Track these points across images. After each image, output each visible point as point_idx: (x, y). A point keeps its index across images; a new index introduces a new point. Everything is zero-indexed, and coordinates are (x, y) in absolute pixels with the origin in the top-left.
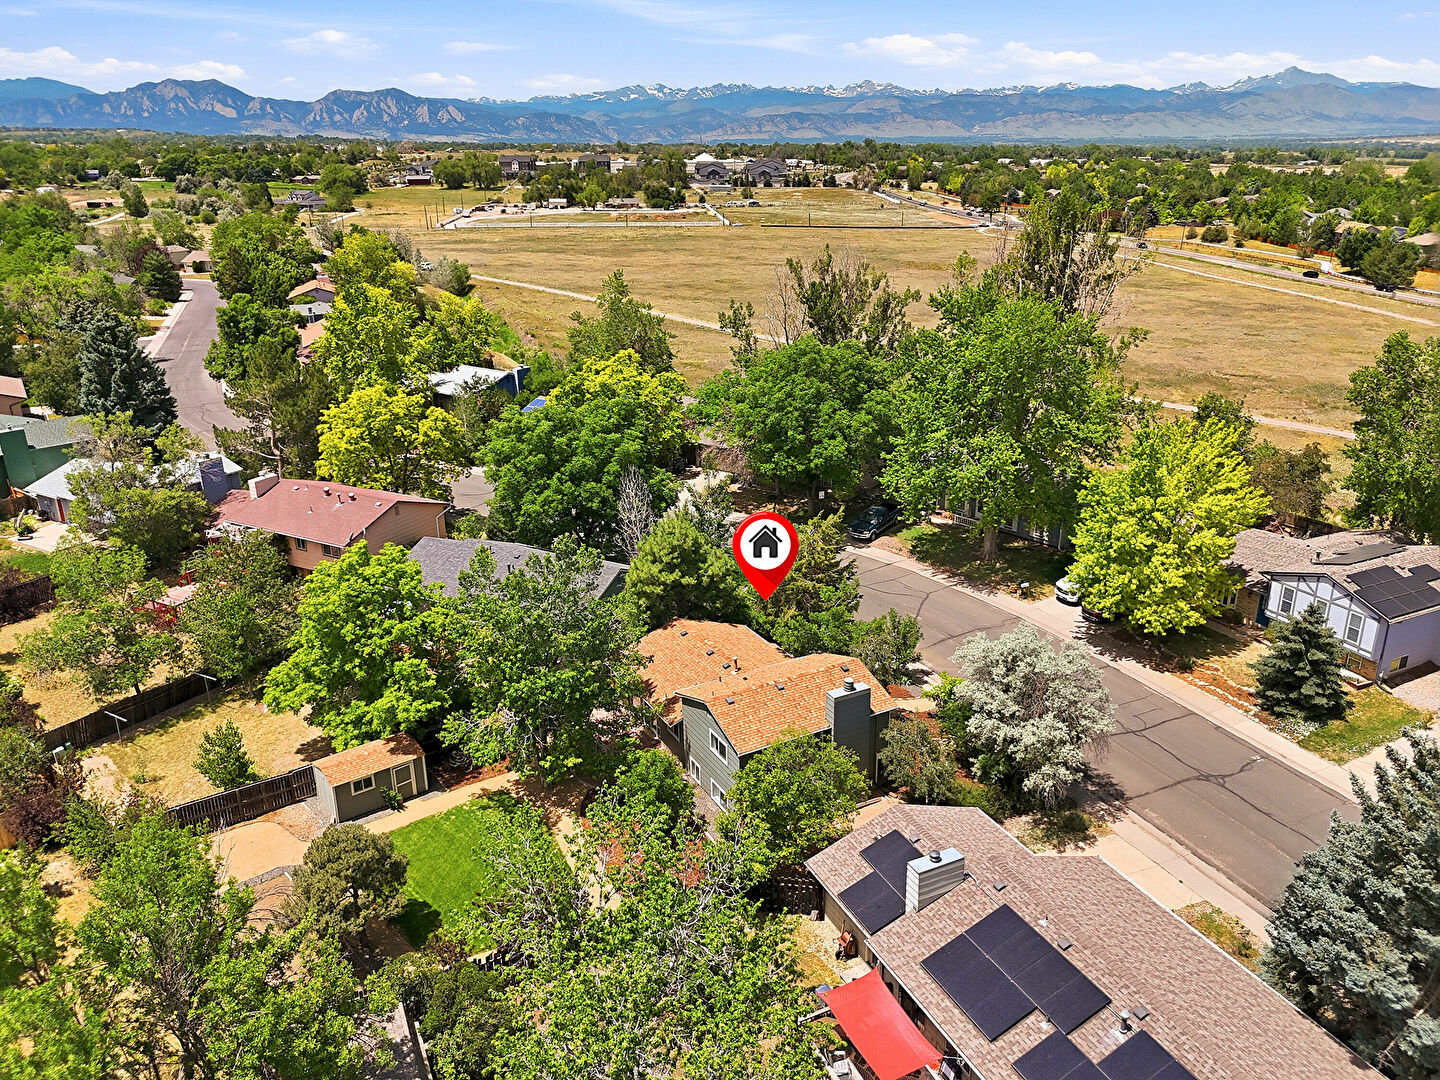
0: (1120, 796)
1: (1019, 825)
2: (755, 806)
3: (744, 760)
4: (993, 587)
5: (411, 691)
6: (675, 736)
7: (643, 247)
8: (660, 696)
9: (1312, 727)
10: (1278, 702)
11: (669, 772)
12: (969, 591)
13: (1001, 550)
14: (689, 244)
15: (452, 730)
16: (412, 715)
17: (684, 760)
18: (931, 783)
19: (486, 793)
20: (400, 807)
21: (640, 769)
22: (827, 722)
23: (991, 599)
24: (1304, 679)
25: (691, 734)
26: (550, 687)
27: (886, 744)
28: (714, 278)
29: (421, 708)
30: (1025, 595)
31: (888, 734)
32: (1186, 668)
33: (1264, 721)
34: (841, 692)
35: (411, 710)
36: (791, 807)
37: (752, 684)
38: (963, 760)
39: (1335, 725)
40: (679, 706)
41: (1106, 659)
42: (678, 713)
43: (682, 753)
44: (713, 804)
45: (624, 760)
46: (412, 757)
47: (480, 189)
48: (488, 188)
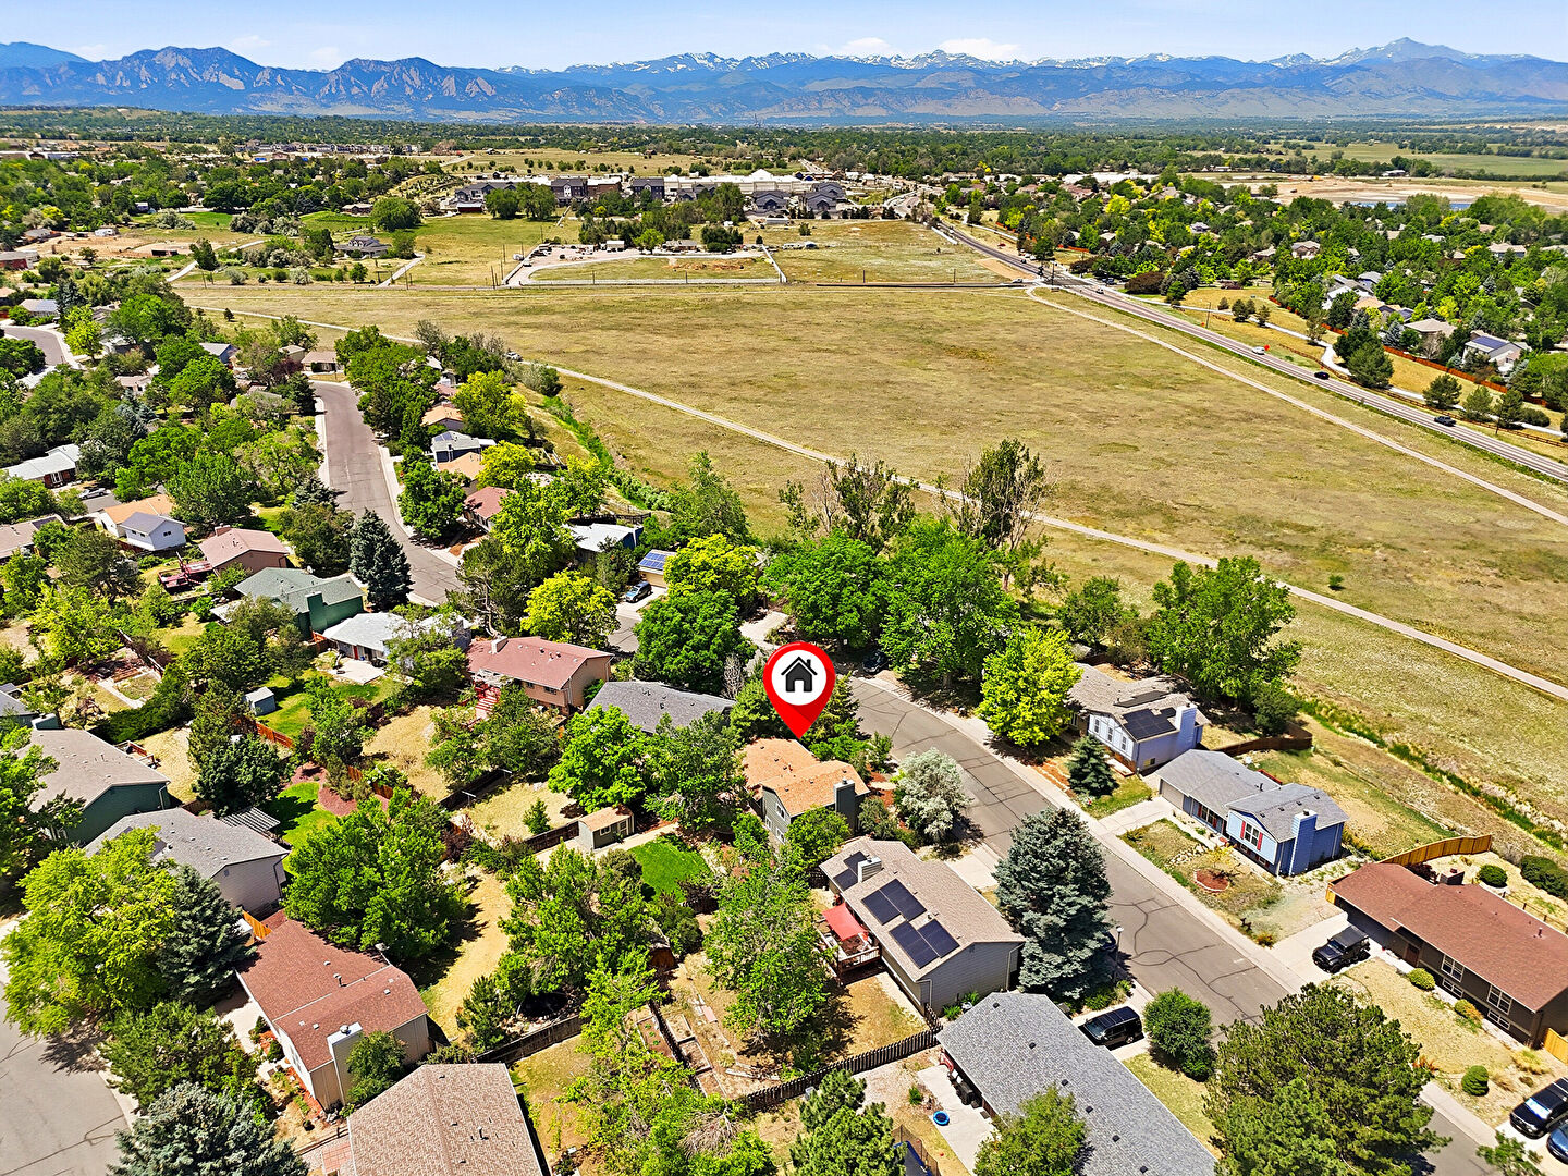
0: (982, 836)
1: (926, 850)
2: (797, 841)
3: (793, 819)
4: (944, 709)
5: (627, 783)
6: (758, 806)
7: (703, 321)
8: (750, 784)
9: (1093, 798)
10: (1077, 785)
11: (757, 825)
12: (930, 710)
13: (954, 682)
14: (747, 317)
15: (650, 803)
16: (629, 796)
17: (763, 818)
18: (883, 829)
19: (663, 835)
20: (621, 842)
21: (743, 823)
22: (834, 801)
23: (942, 717)
24: (1087, 774)
25: (767, 806)
26: (702, 784)
27: (862, 810)
28: (773, 370)
29: (633, 791)
30: (964, 714)
31: (863, 806)
32: (1040, 763)
33: (1069, 795)
34: (840, 785)
35: (629, 793)
36: (813, 841)
37: (798, 780)
38: (902, 817)
39: (1105, 798)
40: (761, 790)
41: (998, 757)
42: (760, 794)
43: (762, 814)
44: (777, 841)
45: (735, 819)
46: (627, 817)
47: (534, 219)
48: (541, 219)
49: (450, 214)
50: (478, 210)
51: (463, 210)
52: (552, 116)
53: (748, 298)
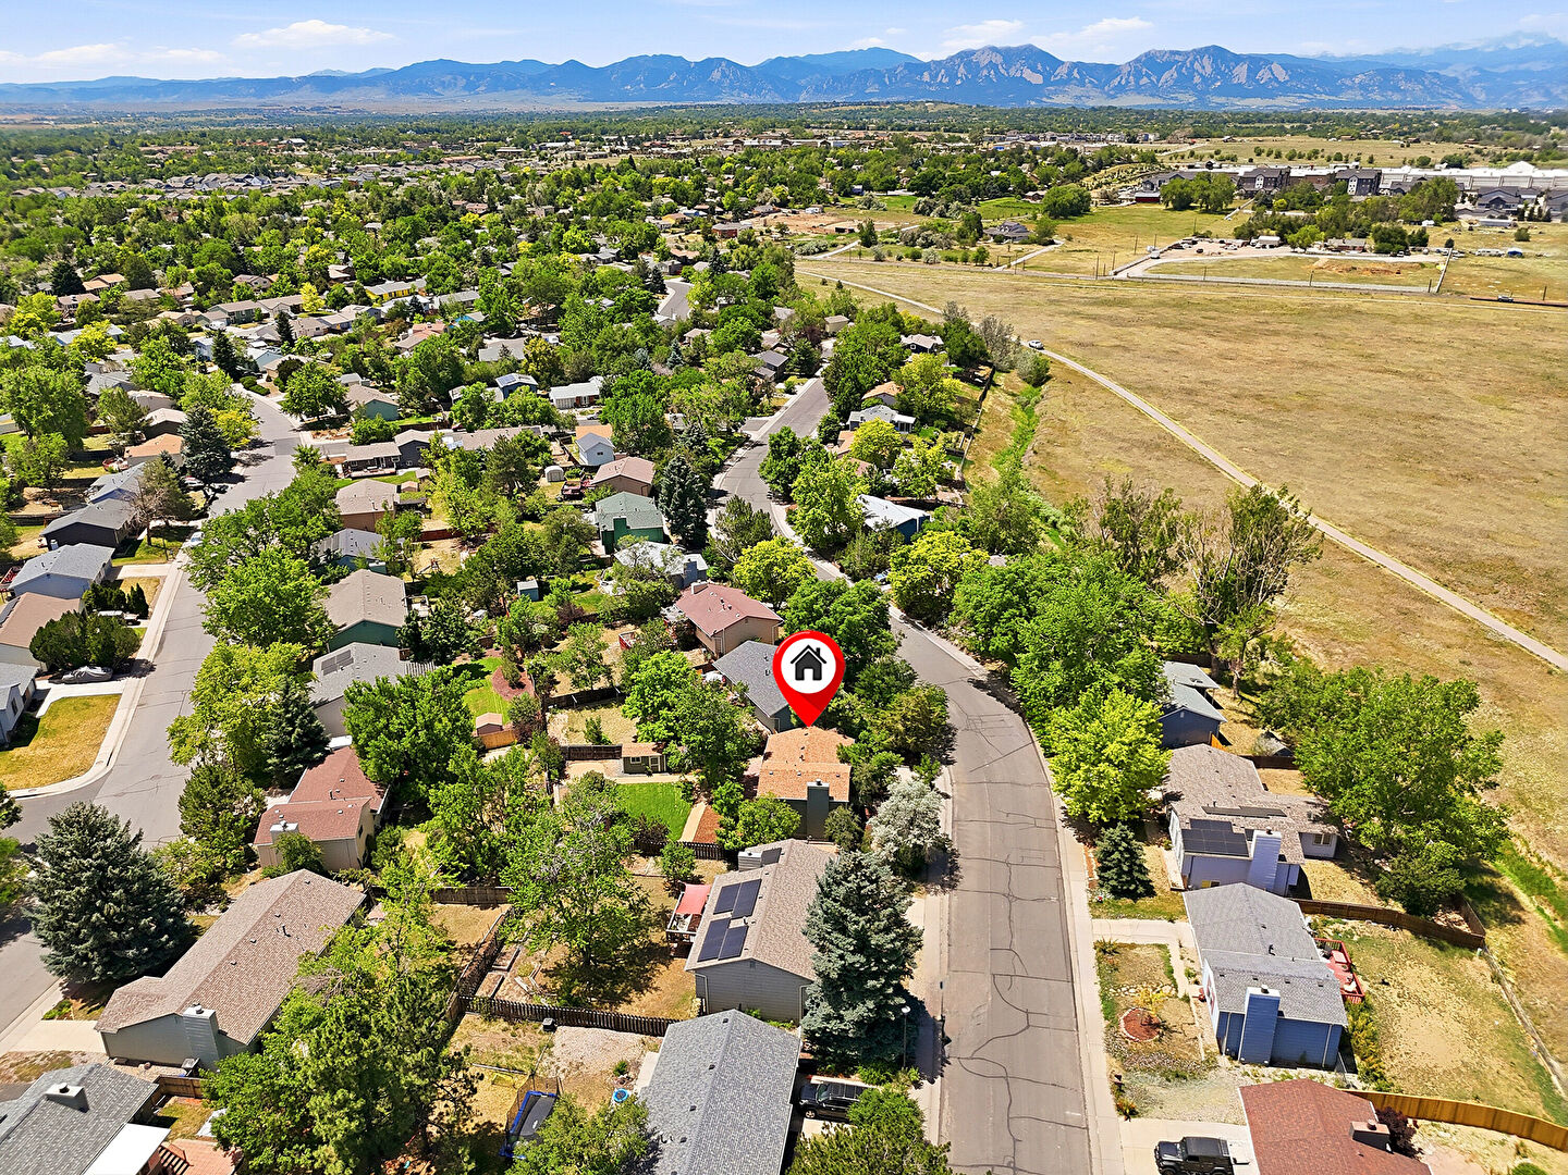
0: (953, 887)
9: (1111, 896)
20: (649, 775)
22: (806, 798)
32: (1094, 845)
33: (1092, 885)
34: (813, 784)
39: (1125, 901)
41: (1061, 824)
46: (659, 754)
47: (1207, 211)
48: (1214, 211)
49: (1125, 203)
50: (1155, 200)
51: (1139, 200)
52: (1347, 102)
53: (1364, 307)
